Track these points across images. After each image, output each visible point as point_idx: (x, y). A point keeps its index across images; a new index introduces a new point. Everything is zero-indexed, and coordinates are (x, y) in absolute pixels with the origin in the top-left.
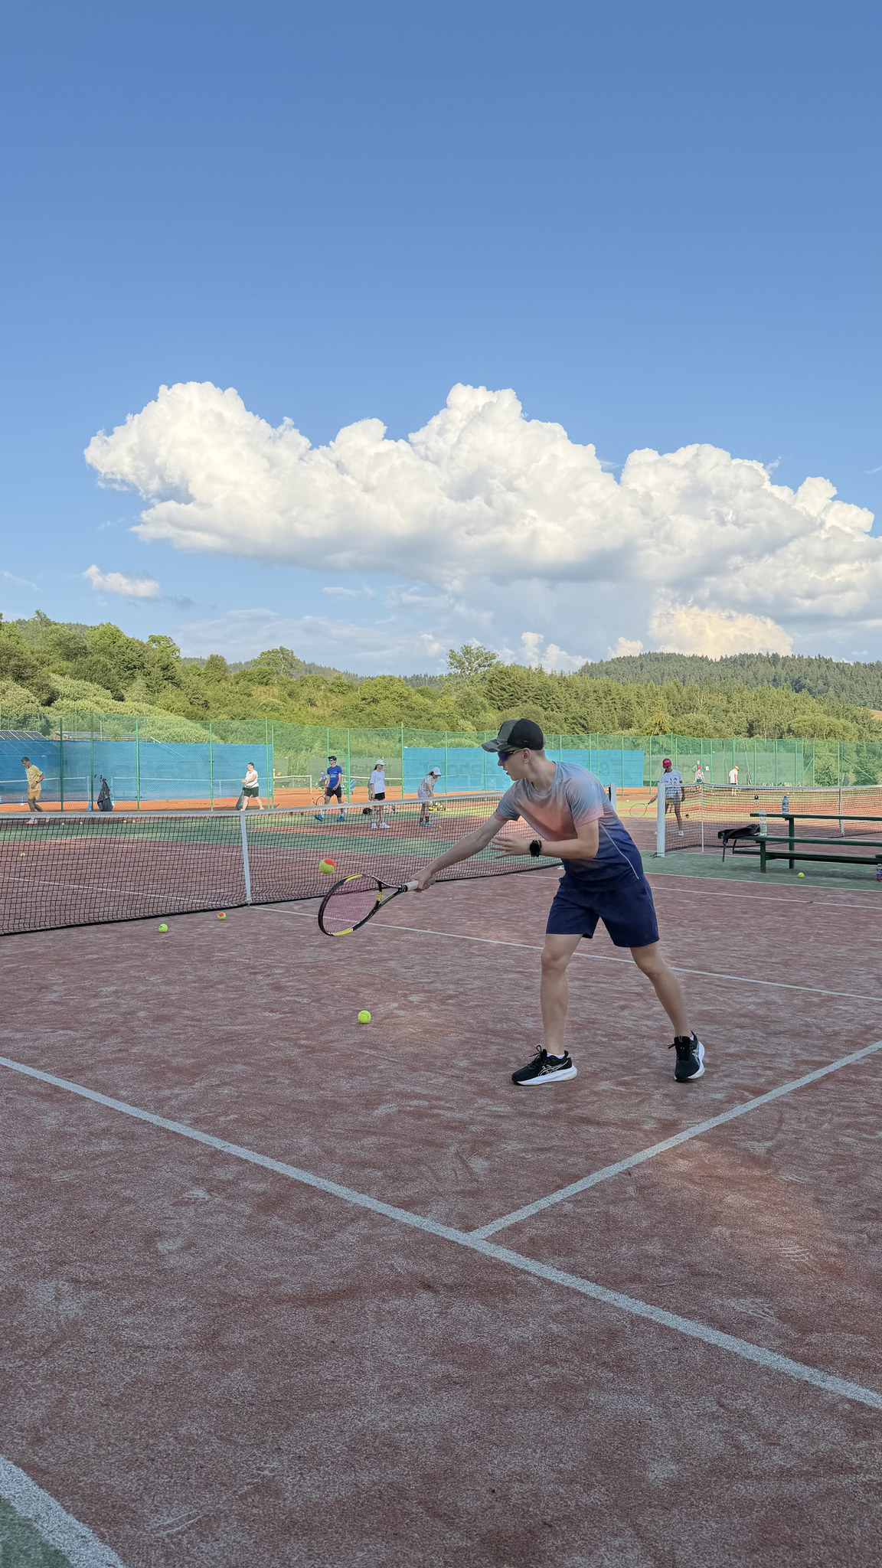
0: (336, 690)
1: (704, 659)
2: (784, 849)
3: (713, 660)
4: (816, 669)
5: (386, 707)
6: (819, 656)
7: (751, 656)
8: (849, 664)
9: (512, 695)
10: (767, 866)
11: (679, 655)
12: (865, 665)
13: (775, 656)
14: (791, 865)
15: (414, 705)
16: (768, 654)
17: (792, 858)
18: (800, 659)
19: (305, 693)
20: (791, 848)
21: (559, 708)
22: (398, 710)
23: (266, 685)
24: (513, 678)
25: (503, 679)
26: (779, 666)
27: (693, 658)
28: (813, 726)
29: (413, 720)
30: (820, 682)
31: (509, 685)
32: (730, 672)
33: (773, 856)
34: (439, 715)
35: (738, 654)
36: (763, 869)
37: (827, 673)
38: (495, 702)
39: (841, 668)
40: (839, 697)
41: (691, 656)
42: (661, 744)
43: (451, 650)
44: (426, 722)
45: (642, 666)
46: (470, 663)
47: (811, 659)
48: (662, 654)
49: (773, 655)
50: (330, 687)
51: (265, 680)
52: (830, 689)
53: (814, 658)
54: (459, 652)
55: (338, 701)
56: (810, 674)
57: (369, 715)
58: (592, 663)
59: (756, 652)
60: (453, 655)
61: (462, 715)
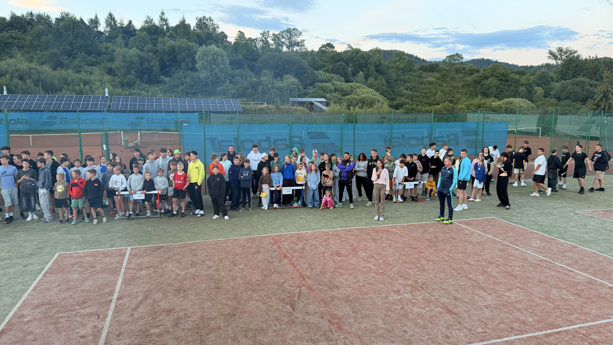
5: (493, 81)
15: (509, 79)
43: (551, 50)
46: (561, 56)
54: (554, 50)
55: (469, 79)
57: (482, 85)
60: (551, 53)
61: (538, 84)
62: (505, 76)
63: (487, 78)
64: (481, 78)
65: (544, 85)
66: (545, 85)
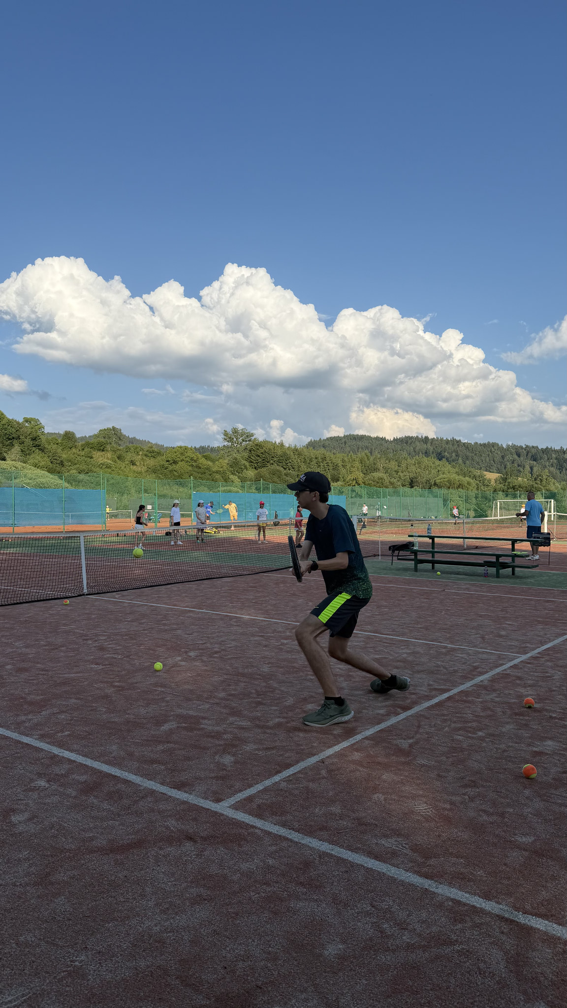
0: (150, 455)
1: (383, 439)
2: (429, 557)
3: (389, 439)
4: (451, 446)
5: (182, 466)
6: (453, 438)
7: (412, 437)
8: (471, 444)
9: (264, 460)
10: (418, 568)
11: (368, 436)
12: (480, 444)
13: (427, 438)
14: (433, 567)
15: (200, 465)
16: (422, 437)
17: (433, 562)
18: (442, 440)
19: (129, 456)
20: (433, 557)
21: (293, 468)
22: (190, 468)
23: (103, 451)
24: (264, 449)
25: (258, 449)
26: (429, 445)
27: (377, 438)
28: (449, 481)
29: (200, 475)
30: (454, 454)
31: (262, 453)
32: (399, 447)
33: (422, 562)
34: (217, 472)
35: (404, 436)
36: (416, 570)
37: (458, 449)
38: (253, 464)
39: (467, 446)
40: (465, 464)
41: (376, 436)
42: (357, 492)
43: (225, 431)
44: (208, 476)
45: (345, 443)
46: (237, 439)
47: (448, 440)
48: (358, 435)
49: (425, 437)
50: (145, 453)
51: (102, 448)
52: (460, 459)
53: (450, 439)
54: (229, 431)
55: (151, 462)
56: (447, 449)
57: (171, 471)
58: (314, 440)
59: (414, 435)
60: (226, 433)
61: (232, 472)
62: (195, 461)
63: (175, 462)
64: (168, 463)
65: (237, 474)
66: (239, 473)
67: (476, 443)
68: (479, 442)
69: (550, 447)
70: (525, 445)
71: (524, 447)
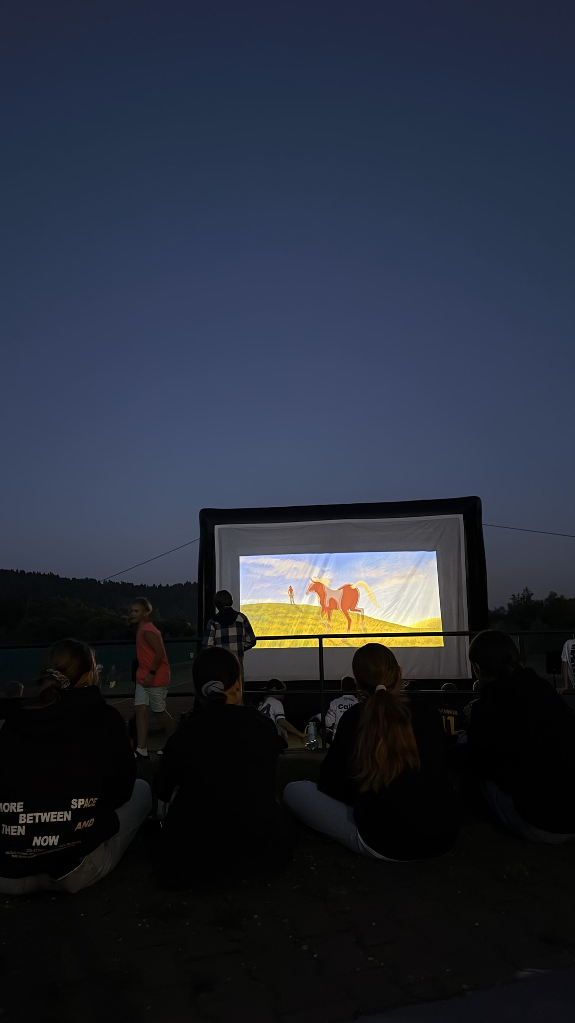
67: (74, 579)
68: (77, 578)
69: (144, 584)
70: (121, 582)
71: (120, 583)
